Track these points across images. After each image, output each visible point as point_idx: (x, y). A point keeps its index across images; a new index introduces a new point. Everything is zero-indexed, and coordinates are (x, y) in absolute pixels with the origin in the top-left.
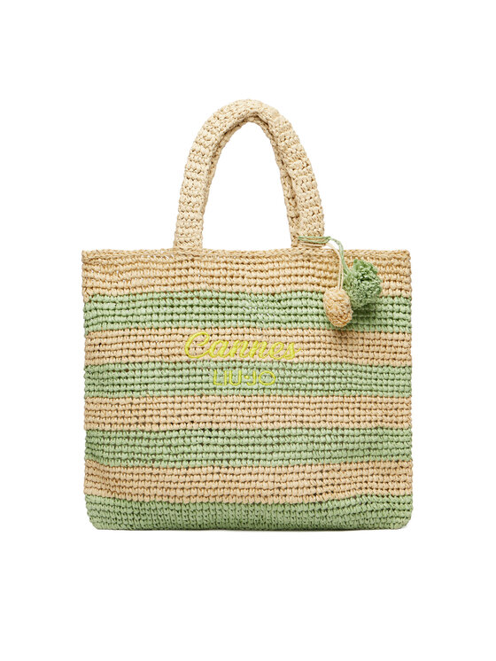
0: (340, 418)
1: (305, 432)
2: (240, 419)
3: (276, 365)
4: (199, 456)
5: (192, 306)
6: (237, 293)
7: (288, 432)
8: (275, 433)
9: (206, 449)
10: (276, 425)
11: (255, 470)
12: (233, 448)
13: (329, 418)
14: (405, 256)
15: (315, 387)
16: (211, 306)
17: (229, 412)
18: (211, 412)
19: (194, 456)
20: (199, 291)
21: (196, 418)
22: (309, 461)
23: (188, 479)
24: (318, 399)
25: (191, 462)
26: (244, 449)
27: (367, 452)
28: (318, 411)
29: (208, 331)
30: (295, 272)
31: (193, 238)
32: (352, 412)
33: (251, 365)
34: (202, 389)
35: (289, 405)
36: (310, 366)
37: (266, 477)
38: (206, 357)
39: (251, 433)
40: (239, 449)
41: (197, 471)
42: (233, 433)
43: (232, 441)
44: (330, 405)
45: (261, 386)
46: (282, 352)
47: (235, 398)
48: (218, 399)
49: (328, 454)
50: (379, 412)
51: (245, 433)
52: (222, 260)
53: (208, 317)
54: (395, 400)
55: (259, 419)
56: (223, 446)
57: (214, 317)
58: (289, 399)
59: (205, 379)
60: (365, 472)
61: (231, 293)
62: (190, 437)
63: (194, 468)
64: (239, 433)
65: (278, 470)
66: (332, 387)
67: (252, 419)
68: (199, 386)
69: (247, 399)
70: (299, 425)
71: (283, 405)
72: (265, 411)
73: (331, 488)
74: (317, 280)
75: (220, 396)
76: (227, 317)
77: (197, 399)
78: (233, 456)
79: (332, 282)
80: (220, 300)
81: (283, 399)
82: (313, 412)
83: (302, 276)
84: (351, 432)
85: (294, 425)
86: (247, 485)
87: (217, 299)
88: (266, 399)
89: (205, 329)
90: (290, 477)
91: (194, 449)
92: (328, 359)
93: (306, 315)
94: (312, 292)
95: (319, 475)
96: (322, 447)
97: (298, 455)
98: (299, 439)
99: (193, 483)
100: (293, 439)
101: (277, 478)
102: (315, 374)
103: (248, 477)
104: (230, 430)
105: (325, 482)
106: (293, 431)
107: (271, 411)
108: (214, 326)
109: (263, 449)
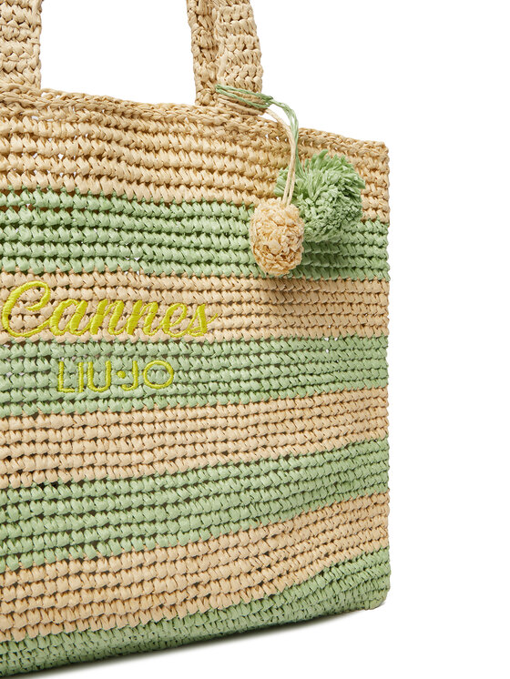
0: (290, 438)
1: (234, 471)
2: (112, 460)
3: (173, 348)
4: (38, 543)
5: (16, 225)
6: (109, 197)
7: (202, 475)
8: (180, 480)
9: (49, 525)
10: (181, 465)
11: (149, 558)
12: (101, 519)
13: (272, 440)
15: (245, 386)
16: (56, 227)
17: (89, 446)
18: (53, 448)
19: (27, 544)
20: (32, 191)
21: (27, 464)
22: (244, 525)
23: (21, 593)
24: (253, 408)
25: (23, 558)
26: (123, 517)
28: (252, 431)
29: (48, 280)
30: (208, 162)
31: (21, 64)
32: (309, 424)
33: (130, 349)
34: (35, 401)
35: (200, 424)
36: (236, 348)
37: (169, 568)
38: (44, 336)
39: (136, 486)
40: (113, 518)
41: (37, 574)
42: (100, 487)
43: (100, 504)
44: (273, 417)
45: (150, 391)
46: (185, 323)
47: (101, 418)
48: (67, 421)
49: (275, 507)
51: (124, 486)
52: (82, 115)
53: (50, 250)
55: (147, 457)
56: (81, 515)
57: (62, 250)
58: (200, 412)
59: (42, 380)
61: (97, 196)
62: (17, 505)
63: (30, 568)
64: (113, 488)
65: (193, 550)
66: (275, 384)
67: (135, 458)
68: (30, 395)
69: (124, 418)
70: (223, 460)
71: (190, 425)
72: (158, 440)
74: (249, 184)
75: (72, 415)
76: (87, 250)
77: (27, 422)
78: (103, 533)
79: (273, 188)
80: (75, 213)
81: (191, 414)
82: (243, 434)
83: (221, 173)
85: (211, 460)
86: (136, 591)
87: (70, 210)
88: (160, 415)
89: (41, 274)
90: (212, 560)
91: (26, 528)
92: (264, 333)
93: (226, 250)
94: (238, 206)
95: (263, 547)
96: (266, 496)
97: (225, 517)
98: (224, 487)
99: (32, 601)
100: (213, 488)
101: (192, 566)
102: (244, 361)
103: (136, 575)
104: (93, 482)
106: (212, 473)
107: (168, 439)
108: (63, 268)
109: (159, 513)
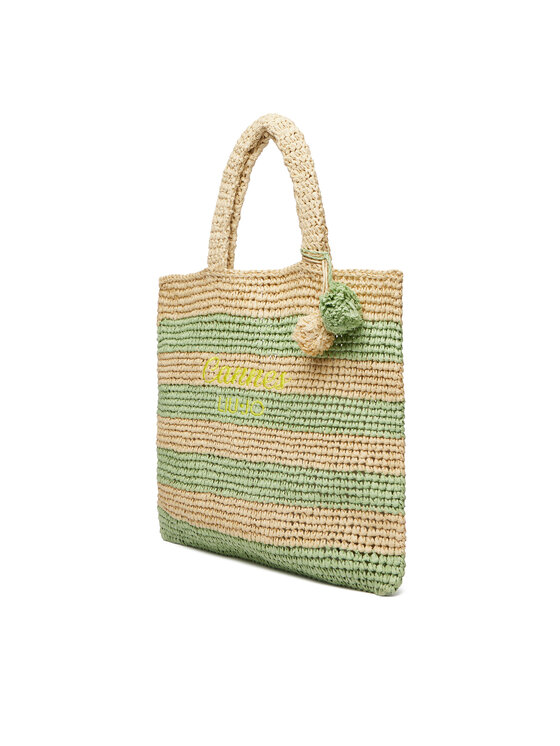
0: (317, 458)
1: (281, 469)
2: (232, 448)
3: (266, 395)
6: (245, 317)
7: (267, 467)
8: (257, 467)
9: (208, 474)
10: (258, 459)
11: (238, 503)
13: (306, 456)
14: (397, 278)
16: (224, 331)
17: (226, 440)
19: (200, 481)
21: (205, 443)
22: (282, 501)
24: (299, 435)
25: (197, 487)
27: (344, 498)
28: (297, 448)
32: (330, 452)
33: (246, 393)
34: (210, 414)
35: (272, 439)
36: (296, 398)
38: (215, 382)
39: (239, 464)
43: (226, 470)
44: (309, 443)
45: (252, 416)
46: (273, 382)
47: (231, 427)
48: (219, 425)
49: (299, 496)
50: (364, 454)
51: (235, 463)
53: (221, 342)
54: (386, 441)
55: (245, 450)
56: (220, 473)
57: (225, 342)
58: (274, 432)
59: (212, 404)
60: (342, 522)
61: (240, 317)
63: (199, 493)
64: (231, 463)
66: (313, 423)
67: (241, 450)
68: (208, 410)
69: (239, 428)
70: (278, 461)
71: (267, 438)
72: (252, 443)
73: (300, 534)
75: (221, 423)
76: (234, 342)
77: (207, 424)
78: (225, 485)
80: (230, 325)
81: (268, 432)
82: (292, 449)
84: (326, 474)
85: (273, 460)
86: (232, 517)
88: (254, 430)
89: (217, 354)
92: (313, 391)
95: (290, 518)
96: (294, 487)
97: (272, 493)
98: (275, 476)
100: (270, 475)
102: (299, 407)
105: (296, 525)
106: (272, 467)
107: (256, 443)
108: (224, 350)
109: (246, 482)
